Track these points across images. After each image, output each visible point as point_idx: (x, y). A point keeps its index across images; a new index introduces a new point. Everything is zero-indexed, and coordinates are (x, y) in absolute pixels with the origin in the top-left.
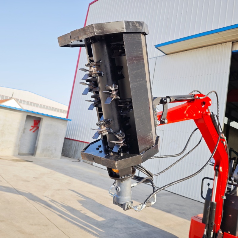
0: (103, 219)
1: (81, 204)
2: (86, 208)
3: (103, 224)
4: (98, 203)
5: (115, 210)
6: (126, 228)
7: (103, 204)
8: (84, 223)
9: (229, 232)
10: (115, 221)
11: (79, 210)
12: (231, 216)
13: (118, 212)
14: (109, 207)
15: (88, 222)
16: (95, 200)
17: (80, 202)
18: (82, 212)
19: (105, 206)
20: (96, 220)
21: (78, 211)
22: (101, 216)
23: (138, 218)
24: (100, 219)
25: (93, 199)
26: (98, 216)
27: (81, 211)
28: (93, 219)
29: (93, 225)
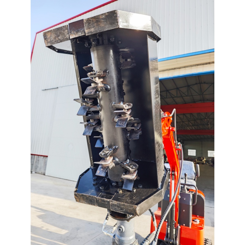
0: (67, 231)
1: (41, 219)
2: (46, 223)
3: (68, 237)
4: (58, 214)
5: (75, 217)
6: (89, 235)
7: (63, 214)
8: (47, 241)
9: (184, 225)
10: (78, 230)
11: (39, 226)
12: (184, 211)
13: (78, 219)
14: (69, 216)
15: (51, 239)
16: (54, 211)
17: (40, 217)
18: (44, 229)
19: (65, 216)
20: (60, 234)
21: (39, 228)
22: (63, 228)
23: (97, 222)
24: (64, 232)
25: (52, 211)
26: (60, 229)
27: (43, 227)
28: (56, 233)
29: (57, 241)
